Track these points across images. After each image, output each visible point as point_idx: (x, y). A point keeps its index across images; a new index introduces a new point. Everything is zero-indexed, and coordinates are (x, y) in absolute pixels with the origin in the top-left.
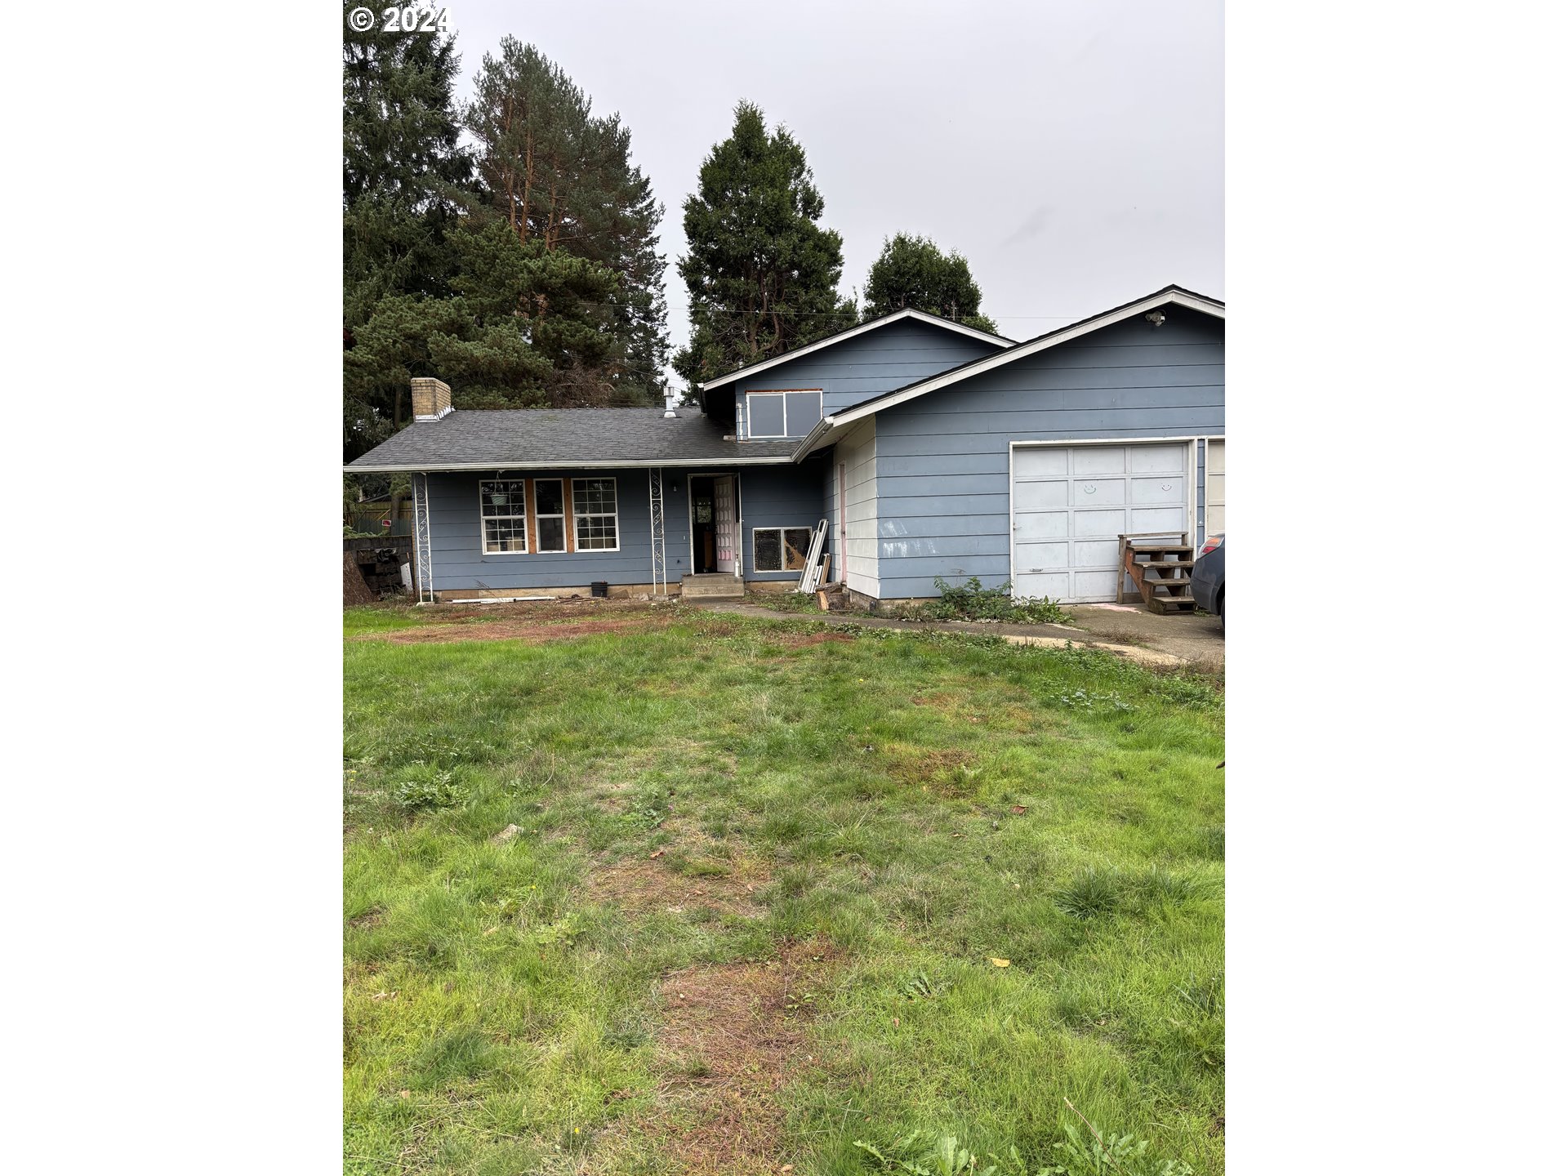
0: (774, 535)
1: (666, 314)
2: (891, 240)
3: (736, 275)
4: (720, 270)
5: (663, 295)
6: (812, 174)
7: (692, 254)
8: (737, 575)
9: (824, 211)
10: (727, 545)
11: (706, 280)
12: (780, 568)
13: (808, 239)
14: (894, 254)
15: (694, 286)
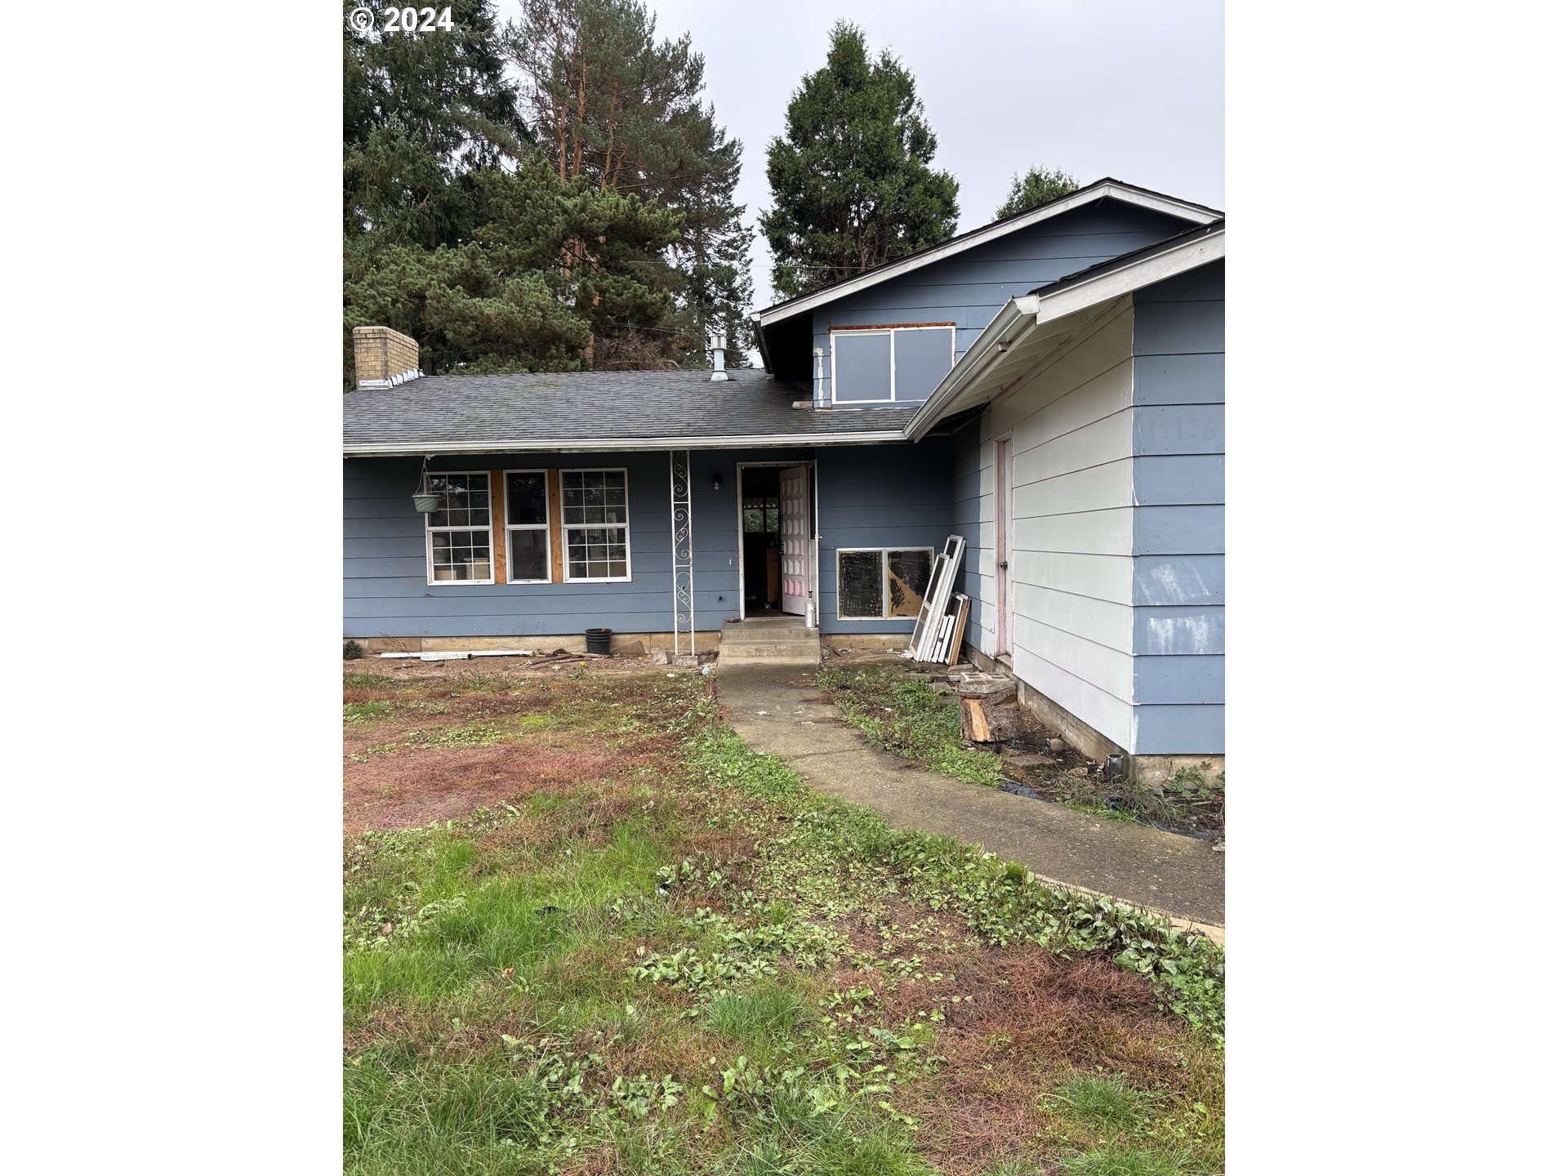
0: (872, 559)
1: (752, 292)
2: (1022, 179)
3: (829, 229)
4: (811, 227)
5: (748, 270)
6: (922, 107)
7: (776, 207)
8: (809, 624)
9: (937, 152)
10: (797, 572)
11: (794, 238)
12: (879, 614)
13: (917, 182)
14: (1026, 194)
15: (779, 244)
